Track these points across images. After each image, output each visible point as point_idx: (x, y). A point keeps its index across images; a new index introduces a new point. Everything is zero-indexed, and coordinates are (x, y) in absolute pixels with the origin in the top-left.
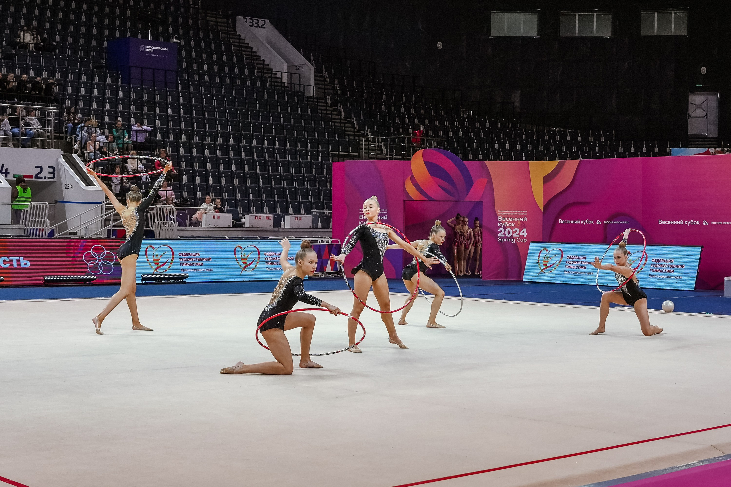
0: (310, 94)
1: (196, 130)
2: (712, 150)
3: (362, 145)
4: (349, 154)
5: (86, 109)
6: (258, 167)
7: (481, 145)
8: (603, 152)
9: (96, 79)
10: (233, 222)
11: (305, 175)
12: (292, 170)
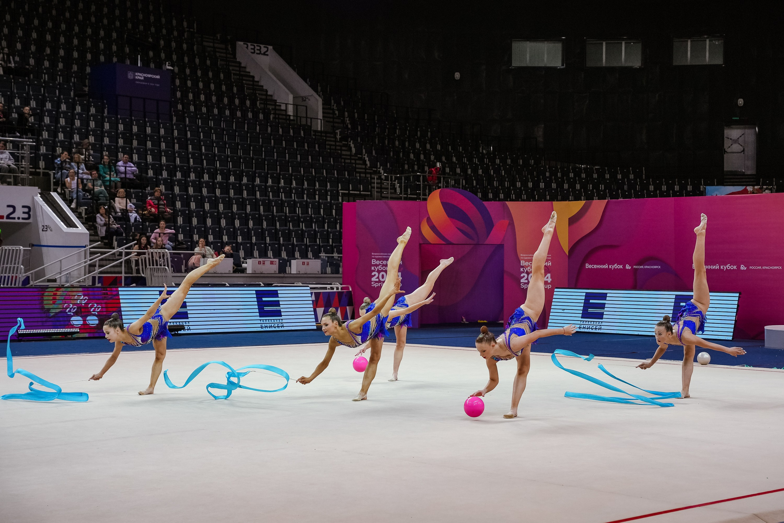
0: (318, 128)
1: (192, 167)
2: (750, 189)
3: (374, 183)
4: (360, 192)
5: (66, 141)
6: (262, 208)
7: (501, 183)
8: (632, 191)
9: (78, 109)
10: (233, 268)
11: (313, 216)
12: (298, 211)
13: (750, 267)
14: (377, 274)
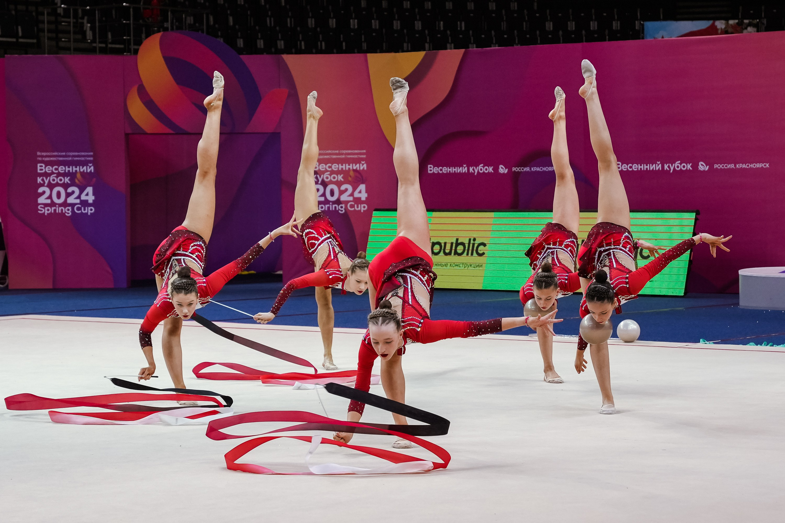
2: (720, 24)
3: (43, 22)
4: (17, 40)
7: (280, 20)
13: (716, 166)
14: (47, 190)
